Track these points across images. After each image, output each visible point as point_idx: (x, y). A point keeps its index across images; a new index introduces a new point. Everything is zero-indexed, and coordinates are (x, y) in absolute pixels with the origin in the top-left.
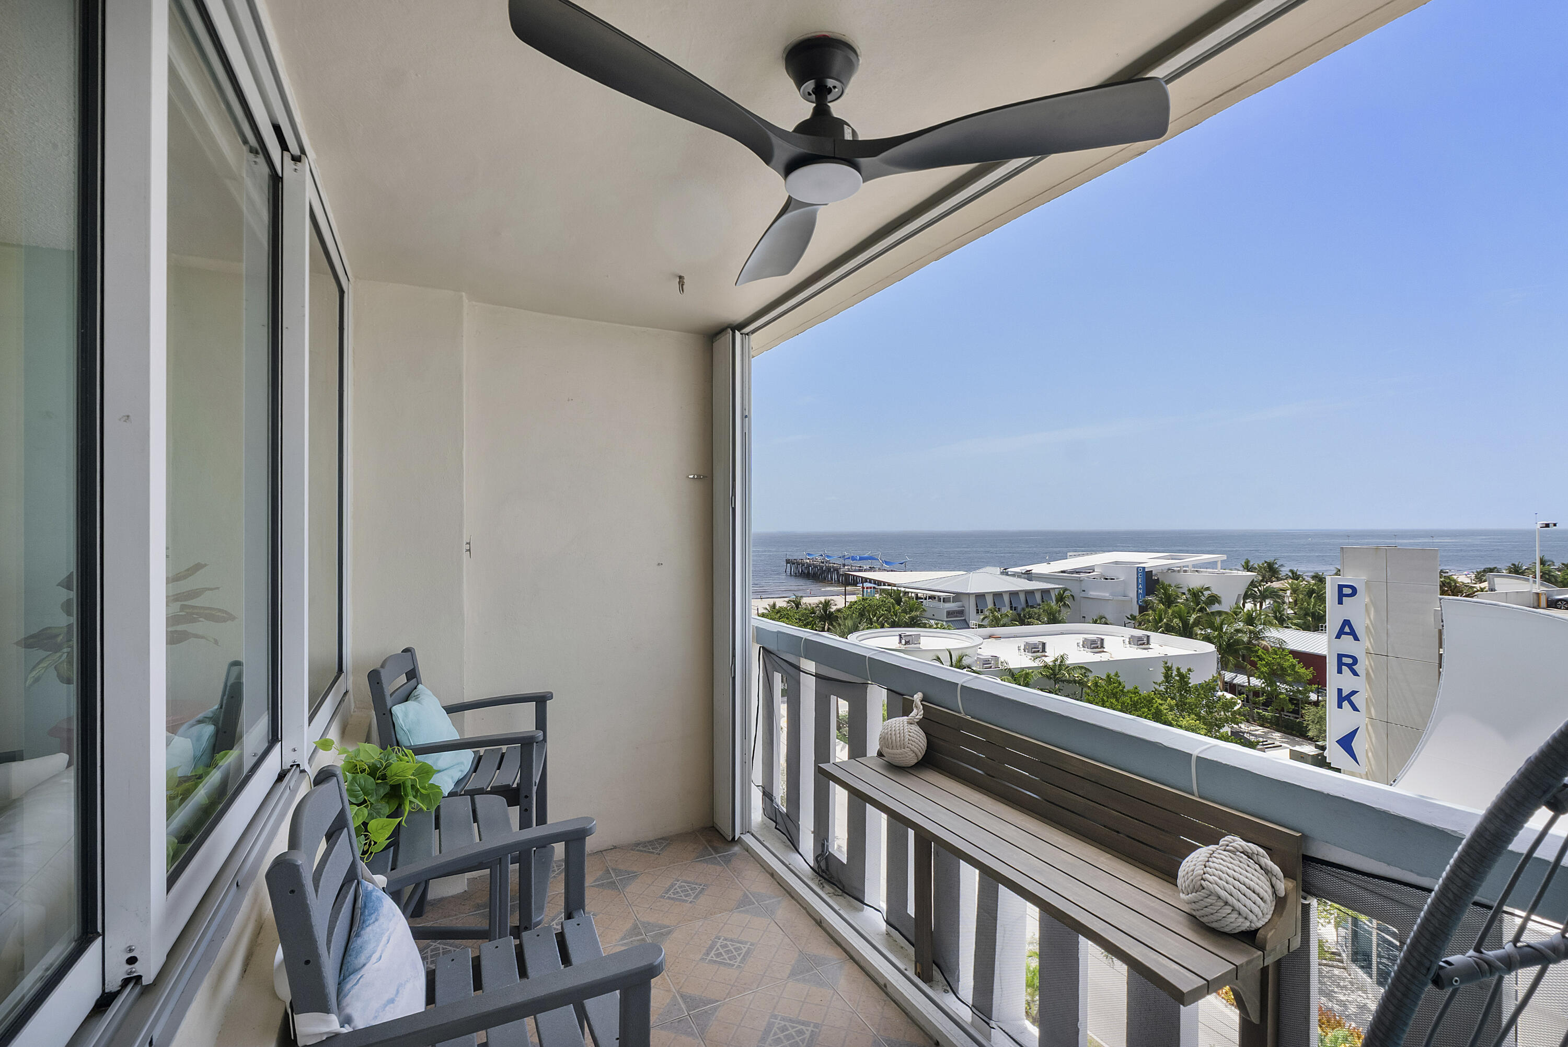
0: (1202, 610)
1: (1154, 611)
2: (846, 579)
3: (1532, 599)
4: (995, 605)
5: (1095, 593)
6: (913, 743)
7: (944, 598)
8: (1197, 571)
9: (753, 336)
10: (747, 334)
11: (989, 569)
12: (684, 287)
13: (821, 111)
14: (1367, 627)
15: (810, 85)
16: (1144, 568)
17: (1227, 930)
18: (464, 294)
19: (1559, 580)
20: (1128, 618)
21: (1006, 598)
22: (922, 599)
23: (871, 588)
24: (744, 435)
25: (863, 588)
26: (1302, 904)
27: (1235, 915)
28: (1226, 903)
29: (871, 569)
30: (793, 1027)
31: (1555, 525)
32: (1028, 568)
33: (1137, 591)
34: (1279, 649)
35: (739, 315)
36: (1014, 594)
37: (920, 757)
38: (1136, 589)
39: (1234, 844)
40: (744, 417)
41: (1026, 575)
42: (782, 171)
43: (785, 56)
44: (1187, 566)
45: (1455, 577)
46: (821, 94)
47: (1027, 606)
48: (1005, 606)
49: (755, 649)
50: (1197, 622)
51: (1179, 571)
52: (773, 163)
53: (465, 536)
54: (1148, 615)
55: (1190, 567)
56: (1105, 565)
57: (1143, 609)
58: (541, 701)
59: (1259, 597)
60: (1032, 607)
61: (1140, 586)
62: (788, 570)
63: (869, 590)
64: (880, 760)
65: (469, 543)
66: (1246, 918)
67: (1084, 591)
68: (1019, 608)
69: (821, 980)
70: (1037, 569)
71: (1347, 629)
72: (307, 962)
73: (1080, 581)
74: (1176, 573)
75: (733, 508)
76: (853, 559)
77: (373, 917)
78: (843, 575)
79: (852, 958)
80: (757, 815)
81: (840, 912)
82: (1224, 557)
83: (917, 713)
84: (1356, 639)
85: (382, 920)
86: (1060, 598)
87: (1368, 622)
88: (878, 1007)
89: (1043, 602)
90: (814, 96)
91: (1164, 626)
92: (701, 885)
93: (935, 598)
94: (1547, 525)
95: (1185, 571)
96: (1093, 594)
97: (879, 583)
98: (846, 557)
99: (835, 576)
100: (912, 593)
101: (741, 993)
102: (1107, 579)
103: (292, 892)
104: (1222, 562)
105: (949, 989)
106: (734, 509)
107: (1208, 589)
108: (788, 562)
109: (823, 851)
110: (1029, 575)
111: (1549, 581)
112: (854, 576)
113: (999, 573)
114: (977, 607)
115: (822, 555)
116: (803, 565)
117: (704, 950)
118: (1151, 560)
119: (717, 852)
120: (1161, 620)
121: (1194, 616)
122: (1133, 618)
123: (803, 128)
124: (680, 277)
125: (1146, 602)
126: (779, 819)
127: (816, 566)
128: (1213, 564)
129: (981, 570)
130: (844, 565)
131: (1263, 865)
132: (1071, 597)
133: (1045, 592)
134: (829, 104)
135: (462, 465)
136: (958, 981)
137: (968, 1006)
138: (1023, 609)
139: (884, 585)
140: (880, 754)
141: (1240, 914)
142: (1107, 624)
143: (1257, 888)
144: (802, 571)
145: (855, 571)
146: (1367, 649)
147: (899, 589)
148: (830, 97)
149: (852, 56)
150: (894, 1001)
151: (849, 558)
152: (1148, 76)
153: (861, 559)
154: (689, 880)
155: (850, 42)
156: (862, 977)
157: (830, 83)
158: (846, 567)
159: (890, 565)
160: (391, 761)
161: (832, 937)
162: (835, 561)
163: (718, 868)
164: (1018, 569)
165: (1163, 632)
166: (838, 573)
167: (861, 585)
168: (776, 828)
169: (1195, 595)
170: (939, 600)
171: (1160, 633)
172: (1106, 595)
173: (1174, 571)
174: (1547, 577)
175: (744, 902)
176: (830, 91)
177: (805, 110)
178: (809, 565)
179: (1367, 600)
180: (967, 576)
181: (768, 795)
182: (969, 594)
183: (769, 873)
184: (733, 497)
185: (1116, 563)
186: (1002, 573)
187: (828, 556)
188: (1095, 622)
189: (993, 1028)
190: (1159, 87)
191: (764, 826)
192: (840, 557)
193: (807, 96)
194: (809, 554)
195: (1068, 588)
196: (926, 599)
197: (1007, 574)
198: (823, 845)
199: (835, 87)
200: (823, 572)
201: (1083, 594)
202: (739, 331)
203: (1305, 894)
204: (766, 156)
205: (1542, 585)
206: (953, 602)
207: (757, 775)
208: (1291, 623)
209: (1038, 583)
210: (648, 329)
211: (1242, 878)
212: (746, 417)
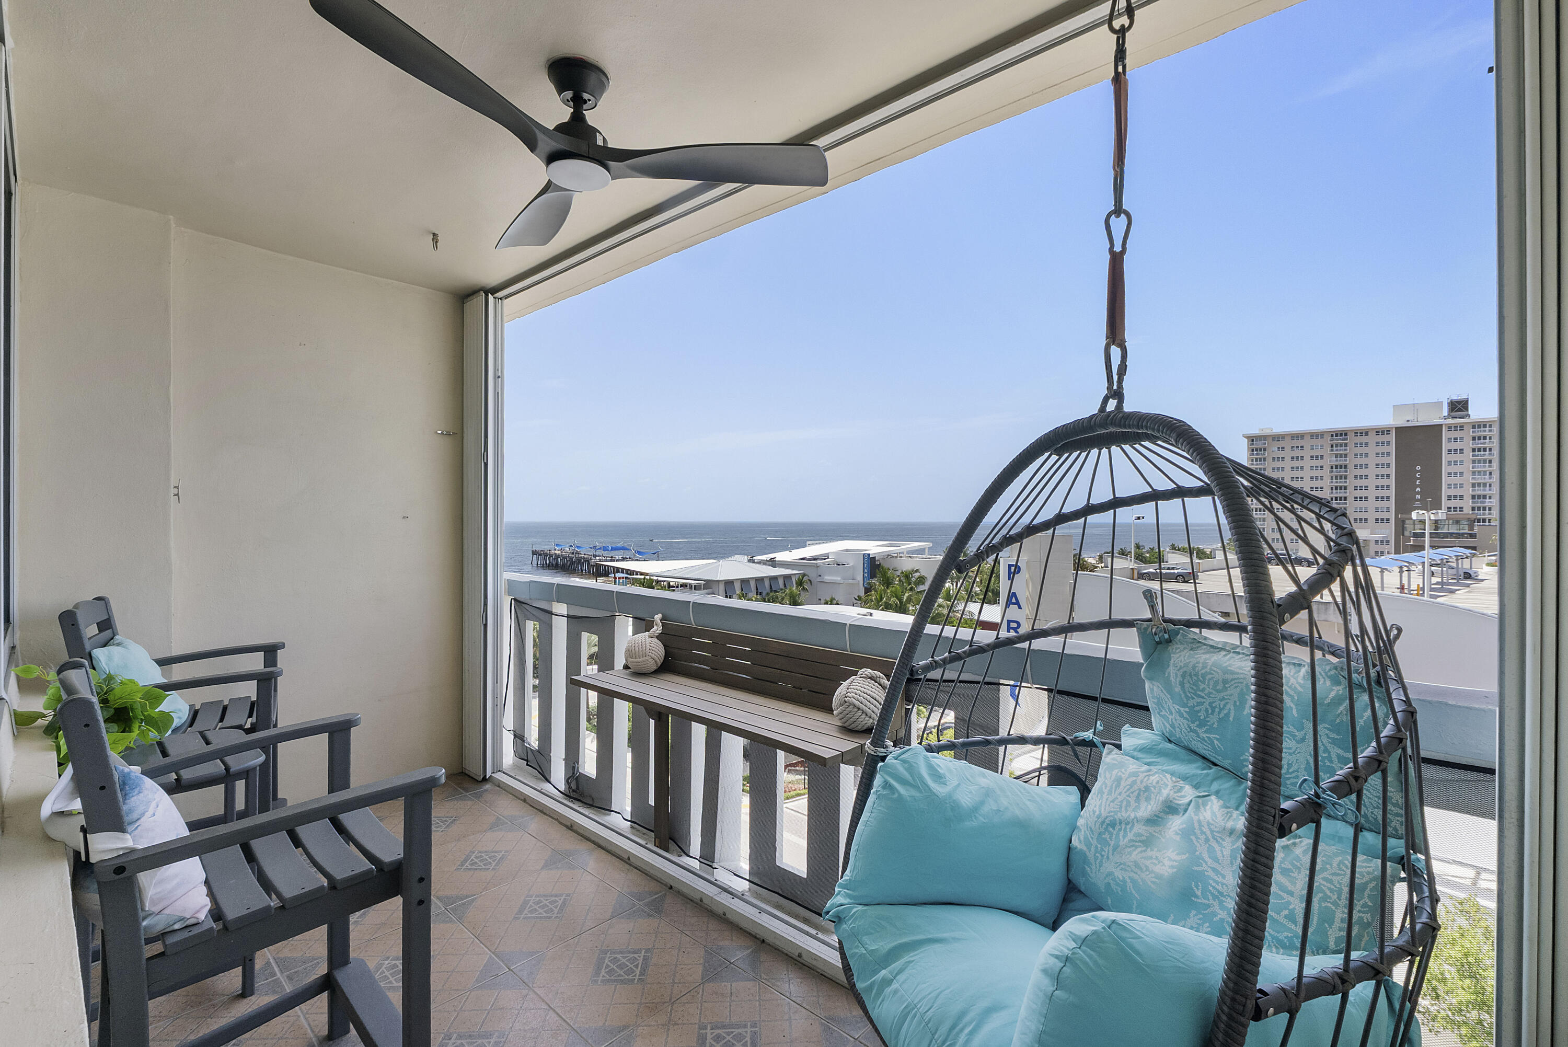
0: (911, 589)
1: (876, 591)
2: (597, 570)
3: (1129, 573)
4: (742, 590)
5: (829, 578)
6: (653, 652)
7: (695, 586)
8: (910, 557)
9: (506, 301)
10: (501, 299)
11: (737, 557)
12: (438, 244)
13: (578, 117)
14: (1027, 598)
15: (569, 94)
16: (869, 554)
17: (859, 728)
18: (171, 217)
19: (1148, 559)
20: (856, 599)
21: (753, 584)
22: (674, 587)
23: (623, 578)
24: (496, 395)
25: (615, 578)
26: (906, 708)
27: (864, 716)
28: (859, 709)
29: (624, 559)
30: (547, 900)
31: (1143, 518)
32: (772, 556)
33: (864, 575)
34: (968, 619)
35: (493, 280)
36: (759, 580)
37: (659, 664)
38: (862, 574)
39: (866, 673)
40: (497, 377)
41: (771, 563)
42: (545, 161)
43: (547, 66)
44: (903, 553)
45: (1086, 559)
46: (578, 103)
47: (771, 591)
48: (752, 592)
49: (506, 601)
50: (909, 600)
51: (896, 557)
52: (537, 151)
53: (172, 479)
54: (871, 595)
55: (905, 553)
56: (837, 553)
57: (867, 590)
58: (270, 652)
59: (955, 578)
60: (775, 591)
61: (866, 571)
62: (535, 562)
63: (621, 581)
64: (626, 671)
65: (177, 487)
66: (870, 717)
67: (820, 576)
68: (764, 594)
69: (572, 865)
70: (781, 556)
71: (1014, 600)
72: (103, 788)
73: (817, 566)
74: (894, 559)
75: (485, 463)
76: (605, 549)
77: (136, 791)
78: (594, 566)
79: (600, 846)
80: (508, 757)
81: (590, 815)
82: (929, 544)
83: (657, 629)
84: (1020, 607)
85: (146, 792)
86: (800, 583)
87: (1028, 593)
88: (622, 874)
89: (785, 586)
90: (571, 103)
91: (884, 604)
92: (452, 817)
93: (686, 586)
94: (1139, 518)
95: (901, 557)
96: (827, 578)
97: (632, 572)
98: (597, 548)
99: (585, 567)
100: (664, 581)
101: (497, 886)
102: (839, 565)
103: (87, 725)
104: (929, 548)
105: (682, 853)
106: (486, 465)
107: (917, 571)
108: (534, 553)
109: (573, 773)
110: (773, 563)
111: (1141, 561)
112: (605, 566)
113: (746, 561)
114: (726, 593)
115: (572, 546)
116: (551, 556)
117: (459, 863)
118: (874, 548)
119: (467, 792)
120: (881, 599)
121: (907, 595)
122: (860, 598)
123: (561, 128)
124: (434, 235)
125: (869, 584)
126: (531, 757)
127: (564, 557)
128: (920, 551)
129: (730, 559)
130: (595, 556)
131: (882, 683)
132: (809, 582)
133: (787, 578)
134: (584, 112)
135: (169, 402)
136: (690, 844)
137: (697, 859)
138: (768, 594)
139: (637, 574)
140: (626, 667)
141: (866, 715)
142: (838, 604)
143: (877, 697)
144: (550, 562)
145: (607, 561)
146: (1027, 615)
147: (652, 577)
148: (585, 107)
149: (604, 79)
150: (636, 868)
151: (600, 549)
152: (811, 143)
153: (613, 549)
154: (440, 815)
155: (604, 69)
156: (609, 857)
157: (586, 96)
158: (597, 558)
159: (641, 555)
160: (113, 686)
161: (582, 836)
162: (585, 552)
163: (469, 803)
164: (764, 557)
165: (882, 610)
166: (589, 564)
167: (613, 575)
168: (527, 765)
169: (907, 576)
170: (691, 587)
171: (881, 610)
172: (838, 579)
173: (893, 557)
174: (1140, 558)
175: (497, 824)
176: (585, 102)
177: (564, 113)
178: (557, 556)
179: (1027, 576)
180: (718, 563)
181: (519, 737)
182: (718, 581)
183: (521, 800)
184: (485, 453)
185: (847, 550)
186: (749, 561)
187: (578, 547)
188: (826, 603)
189: (716, 868)
190: (820, 154)
191: (515, 766)
192: (591, 548)
193: (566, 102)
194: (557, 545)
195: (807, 573)
196: (677, 587)
197: (753, 562)
198: (574, 767)
199: (589, 100)
200: (573, 563)
201: (819, 579)
202: (492, 295)
203: (907, 703)
204: (532, 145)
205: (1135, 562)
206: (704, 589)
207: (509, 721)
208: (978, 599)
209: (781, 569)
210: (393, 281)
211: (869, 692)
212: (499, 377)
